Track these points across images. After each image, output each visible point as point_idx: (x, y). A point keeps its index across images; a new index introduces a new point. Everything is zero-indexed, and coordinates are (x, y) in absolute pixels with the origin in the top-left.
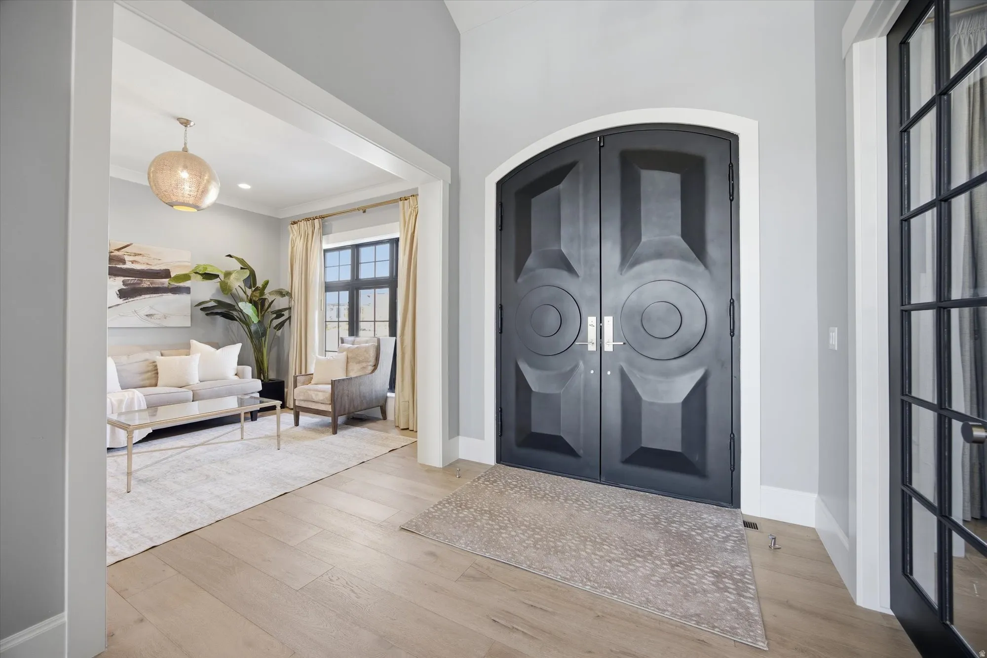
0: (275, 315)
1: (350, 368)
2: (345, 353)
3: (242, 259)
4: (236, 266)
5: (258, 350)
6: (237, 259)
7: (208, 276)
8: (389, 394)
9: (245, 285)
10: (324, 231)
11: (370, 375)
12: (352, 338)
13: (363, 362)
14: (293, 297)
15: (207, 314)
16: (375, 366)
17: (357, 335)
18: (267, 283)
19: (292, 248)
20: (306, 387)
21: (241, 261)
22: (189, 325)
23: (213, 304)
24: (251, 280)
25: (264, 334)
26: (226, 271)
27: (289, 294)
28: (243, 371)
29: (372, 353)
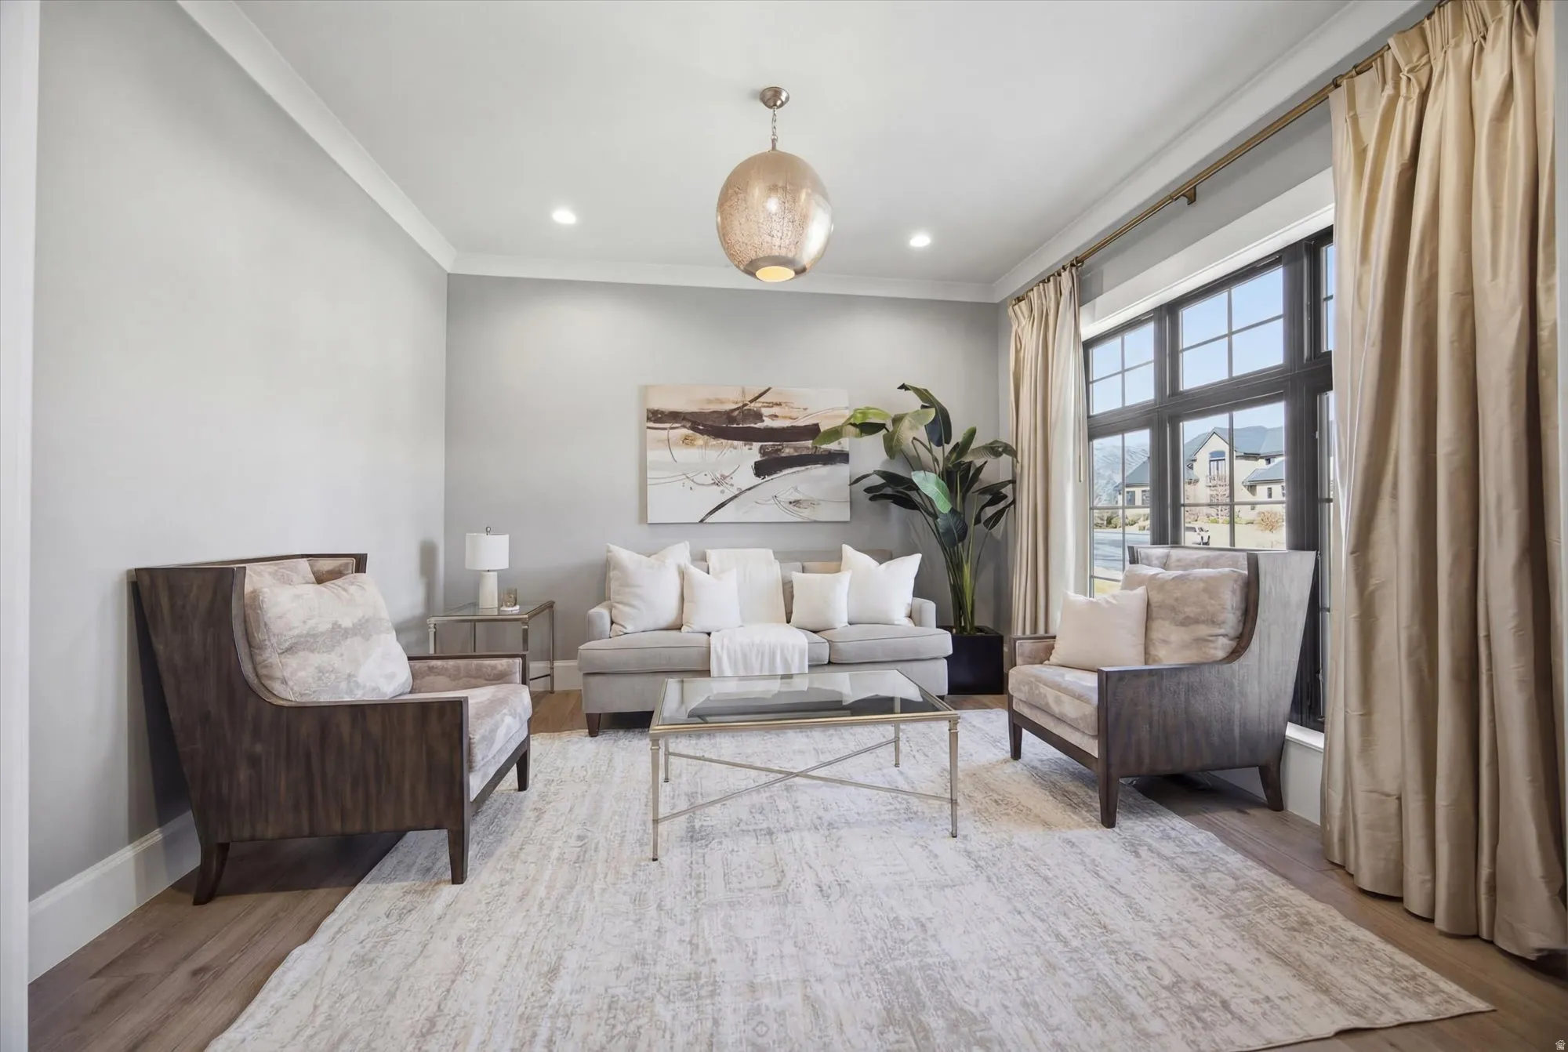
0: (988, 497)
1: (1155, 635)
2: (1140, 591)
3: (926, 390)
4: (914, 403)
5: (955, 567)
6: (917, 391)
7: (868, 429)
8: (1293, 732)
9: (930, 440)
10: (1084, 294)
11: (1226, 667)
12: (1160, 551)
13: (1197, 621)
14: (1019, 459)
15: (871, 499)
16: (1242, 642)
17: (1176, 542)
18: (972, 434)
19: (1017, 352)
20: (1037, 669)
21: (923, 394)
22: (848, 518)
23: (878, 481)
24: (940, 428)
25: (963, 534)
26: (895, 416)
27: (1011, 452)
28: (920, 611)
29: (1230, 601)
